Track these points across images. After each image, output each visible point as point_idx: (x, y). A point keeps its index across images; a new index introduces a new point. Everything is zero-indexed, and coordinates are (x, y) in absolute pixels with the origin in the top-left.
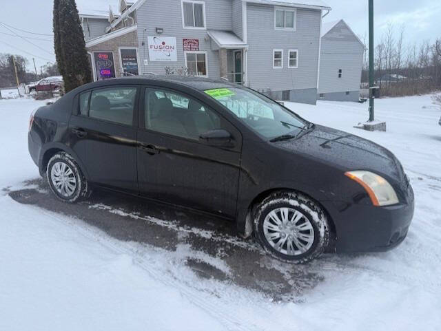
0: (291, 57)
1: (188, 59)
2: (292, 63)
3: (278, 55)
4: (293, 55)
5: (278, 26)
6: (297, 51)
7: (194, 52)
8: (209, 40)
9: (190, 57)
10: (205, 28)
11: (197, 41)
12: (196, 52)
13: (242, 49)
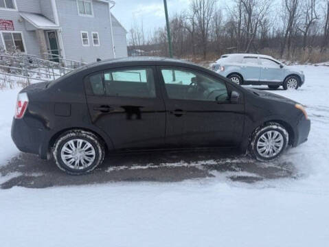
0: (94, 37)
1: (5, 38)
2: (96, 42)
3: (85, 36)
4: (95, 36)
5: (81, 13)
6: (97, 33)
7: (9, 32)
8: (23, 21)
9: (7, 37)
10: (16, 10)
11: (11, 21)
12: (12, 32)
13: (56, 30)
